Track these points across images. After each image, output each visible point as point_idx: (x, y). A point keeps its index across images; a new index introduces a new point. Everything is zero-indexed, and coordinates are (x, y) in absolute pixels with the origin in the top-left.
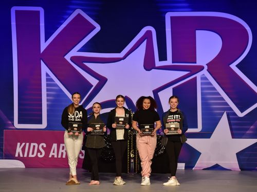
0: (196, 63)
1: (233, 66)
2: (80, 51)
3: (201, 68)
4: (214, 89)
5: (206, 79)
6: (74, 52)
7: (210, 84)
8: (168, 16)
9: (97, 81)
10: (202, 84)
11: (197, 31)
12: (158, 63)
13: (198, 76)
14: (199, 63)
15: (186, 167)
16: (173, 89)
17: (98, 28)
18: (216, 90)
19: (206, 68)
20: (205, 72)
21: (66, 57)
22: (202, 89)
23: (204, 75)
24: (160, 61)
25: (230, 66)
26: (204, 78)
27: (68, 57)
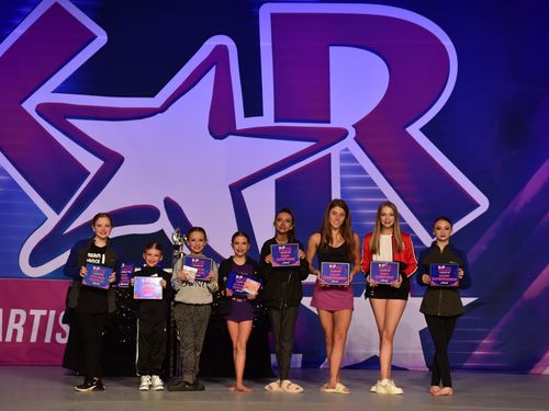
0: (329, 122)
1: (414, 130)
2: (59, 90)
3: (342, 134)
4: (370, 182)
5: (352, 159)
6: (46, 94)
7: (361, 170)
8: (265, 13)
9: (100, 163)
10: (343, 170)
11: (331, 48)
12: (242, 122)
13: (335, 151)
14: (336, 122)
15: (305, 363)
16: (277, 181)
17: (102, 38)
18: (375, 185)
19: (352, 133)
20: (350, 144)
21: (25, 105)
22: (343, 183)
23: (347, 149)
24: (246, 116)
25: (408, 129)
26: (347, 157)
27: (30, 106)
